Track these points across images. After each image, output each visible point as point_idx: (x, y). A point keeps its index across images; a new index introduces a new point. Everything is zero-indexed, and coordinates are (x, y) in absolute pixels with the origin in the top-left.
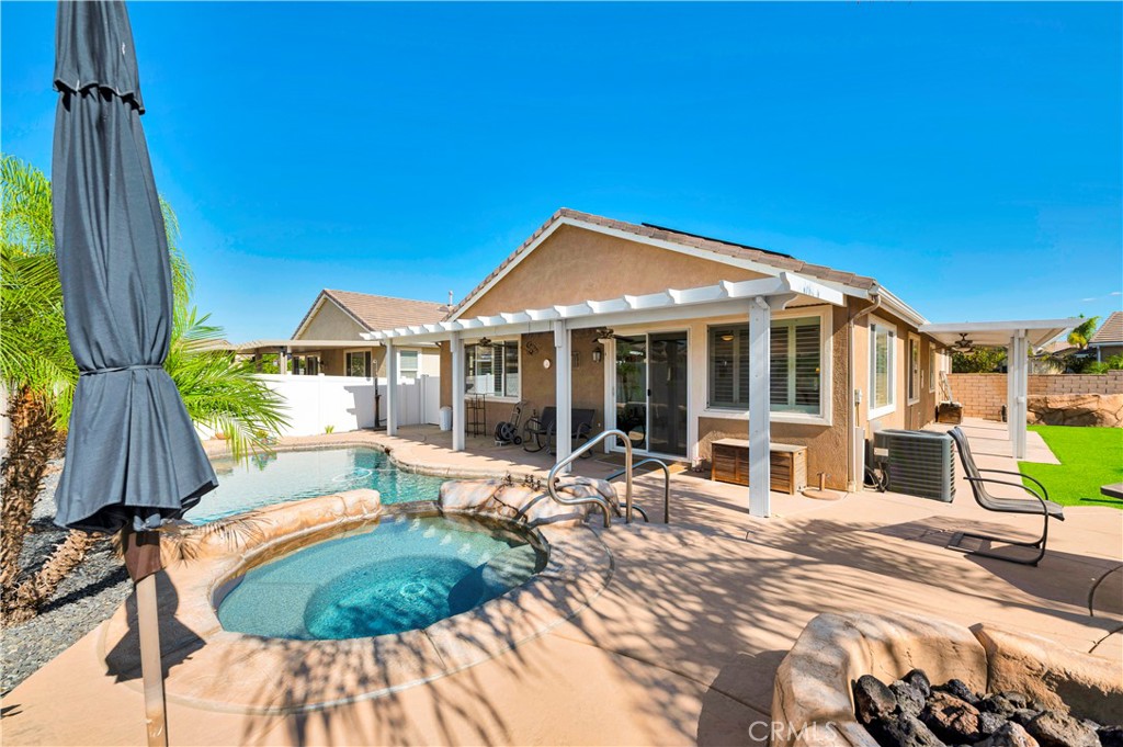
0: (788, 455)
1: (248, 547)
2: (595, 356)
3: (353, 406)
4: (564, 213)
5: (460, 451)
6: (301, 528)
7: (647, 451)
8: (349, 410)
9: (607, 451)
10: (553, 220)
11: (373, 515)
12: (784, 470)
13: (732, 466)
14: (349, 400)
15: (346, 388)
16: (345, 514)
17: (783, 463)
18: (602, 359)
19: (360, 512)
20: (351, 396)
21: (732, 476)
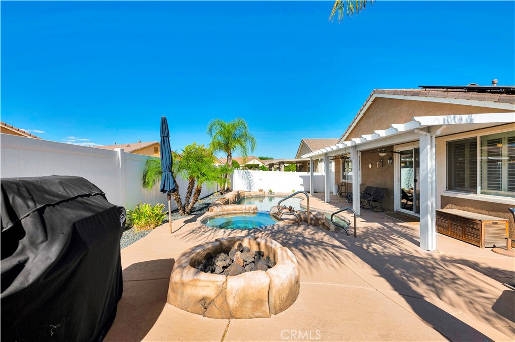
0: (479, 222)
1: (220, 212)
2: (389, 162)
3: (302, 183)
4: (375, 92)
5: (328, 203)
6: (234, 211)
7: (414, 212)
8: (301, 185)
9: (395, 211)
10: (371, 96)
11: (253, 212)
12: (477, 231)
13: (446, 225)
14: (301, 181)
15: (300, 176)
16: (246, 210)
17: (475, 227)
18: (392, 163)
19: (249, 210)
20: (301, 180)
21: (446, 231)
